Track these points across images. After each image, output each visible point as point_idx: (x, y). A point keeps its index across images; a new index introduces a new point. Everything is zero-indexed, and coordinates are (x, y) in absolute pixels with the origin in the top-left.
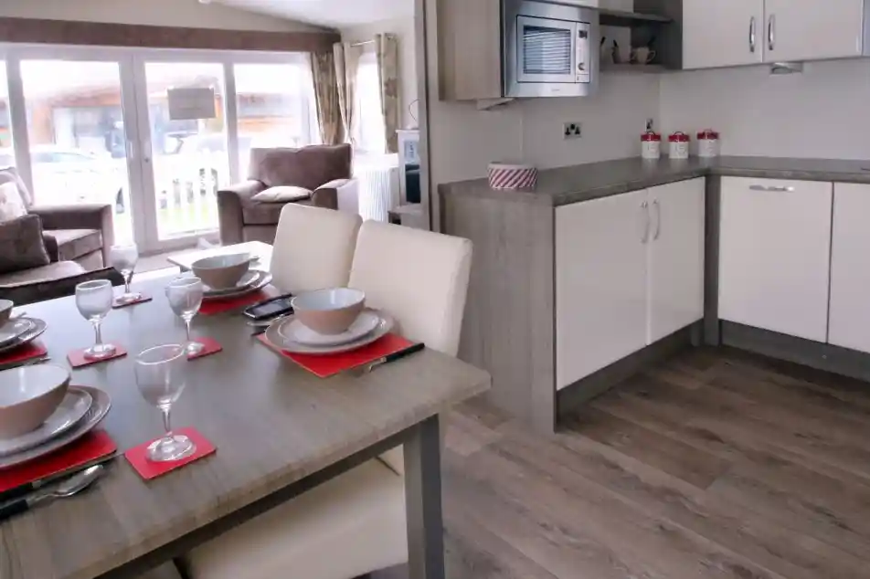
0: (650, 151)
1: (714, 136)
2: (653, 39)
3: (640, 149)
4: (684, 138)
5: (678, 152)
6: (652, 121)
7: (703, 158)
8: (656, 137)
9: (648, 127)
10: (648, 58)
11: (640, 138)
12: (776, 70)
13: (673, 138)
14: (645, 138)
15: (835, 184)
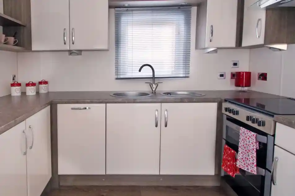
0: (16, 92)
1: (46, 83)
2: (16, 34)
3: (10, 91)
4: (33, 84)
5: (31, 91)
6: (15, 76)
7: (42, 93)
8: (19, 85)
9: (14, 79)
10: (14, 43)
11: (10, 85)
12: (72, 54)
13: (28, 85)
14: (13, 85)
15: (107, 104)
